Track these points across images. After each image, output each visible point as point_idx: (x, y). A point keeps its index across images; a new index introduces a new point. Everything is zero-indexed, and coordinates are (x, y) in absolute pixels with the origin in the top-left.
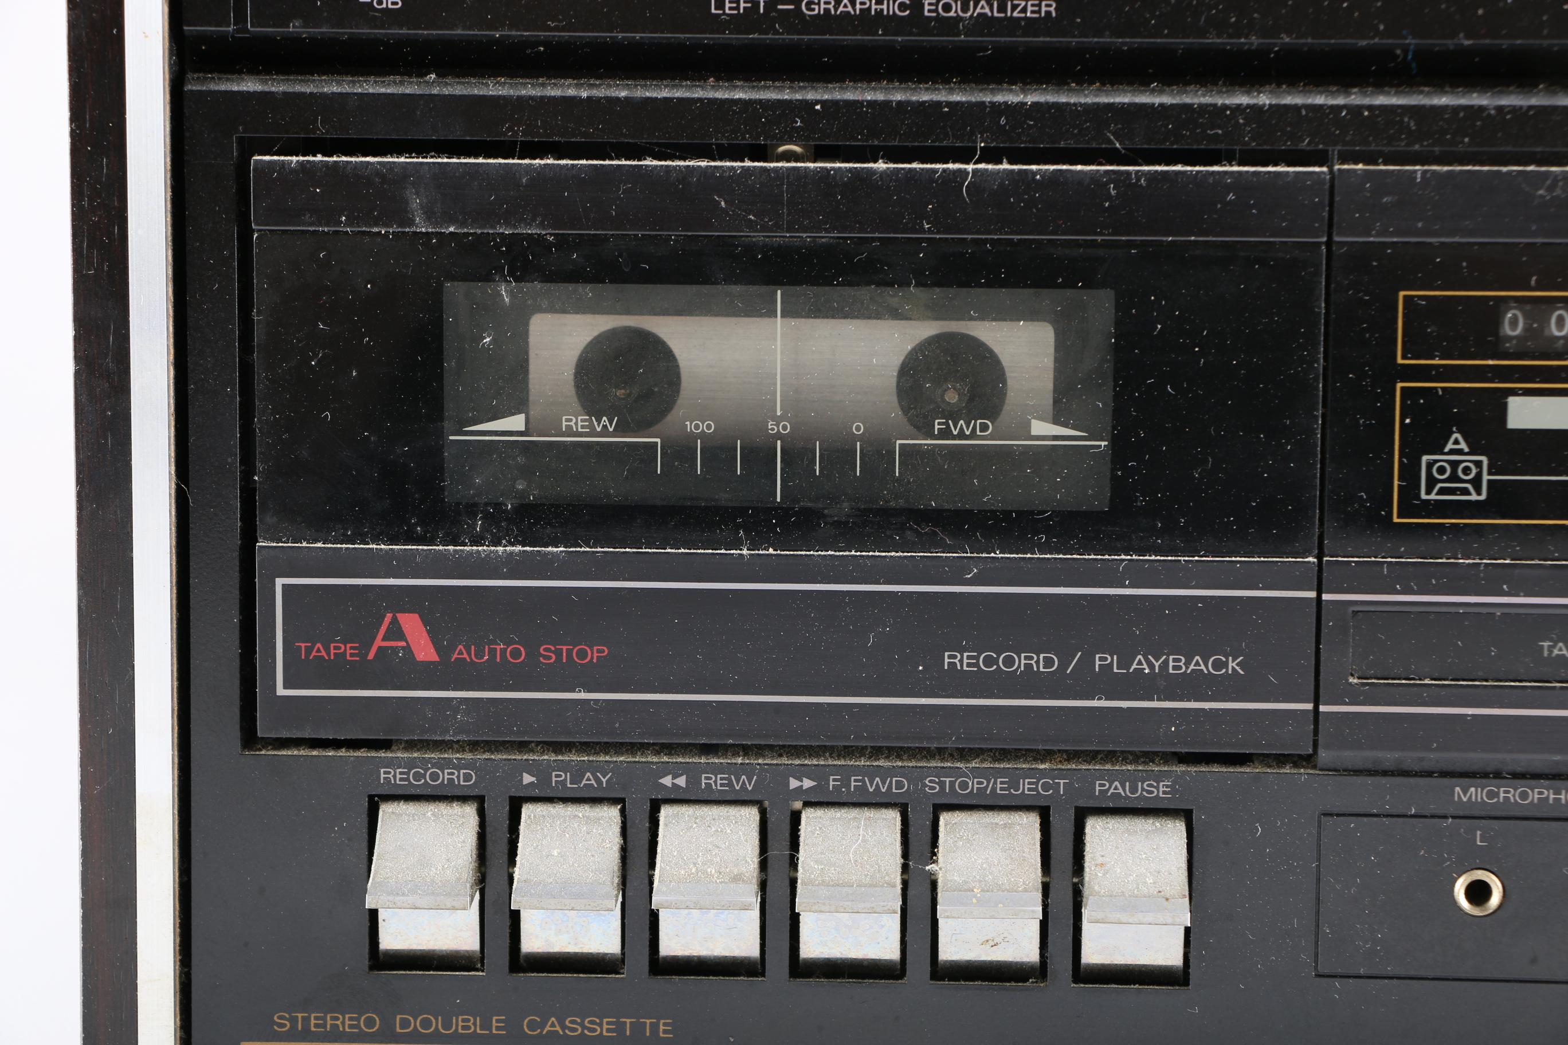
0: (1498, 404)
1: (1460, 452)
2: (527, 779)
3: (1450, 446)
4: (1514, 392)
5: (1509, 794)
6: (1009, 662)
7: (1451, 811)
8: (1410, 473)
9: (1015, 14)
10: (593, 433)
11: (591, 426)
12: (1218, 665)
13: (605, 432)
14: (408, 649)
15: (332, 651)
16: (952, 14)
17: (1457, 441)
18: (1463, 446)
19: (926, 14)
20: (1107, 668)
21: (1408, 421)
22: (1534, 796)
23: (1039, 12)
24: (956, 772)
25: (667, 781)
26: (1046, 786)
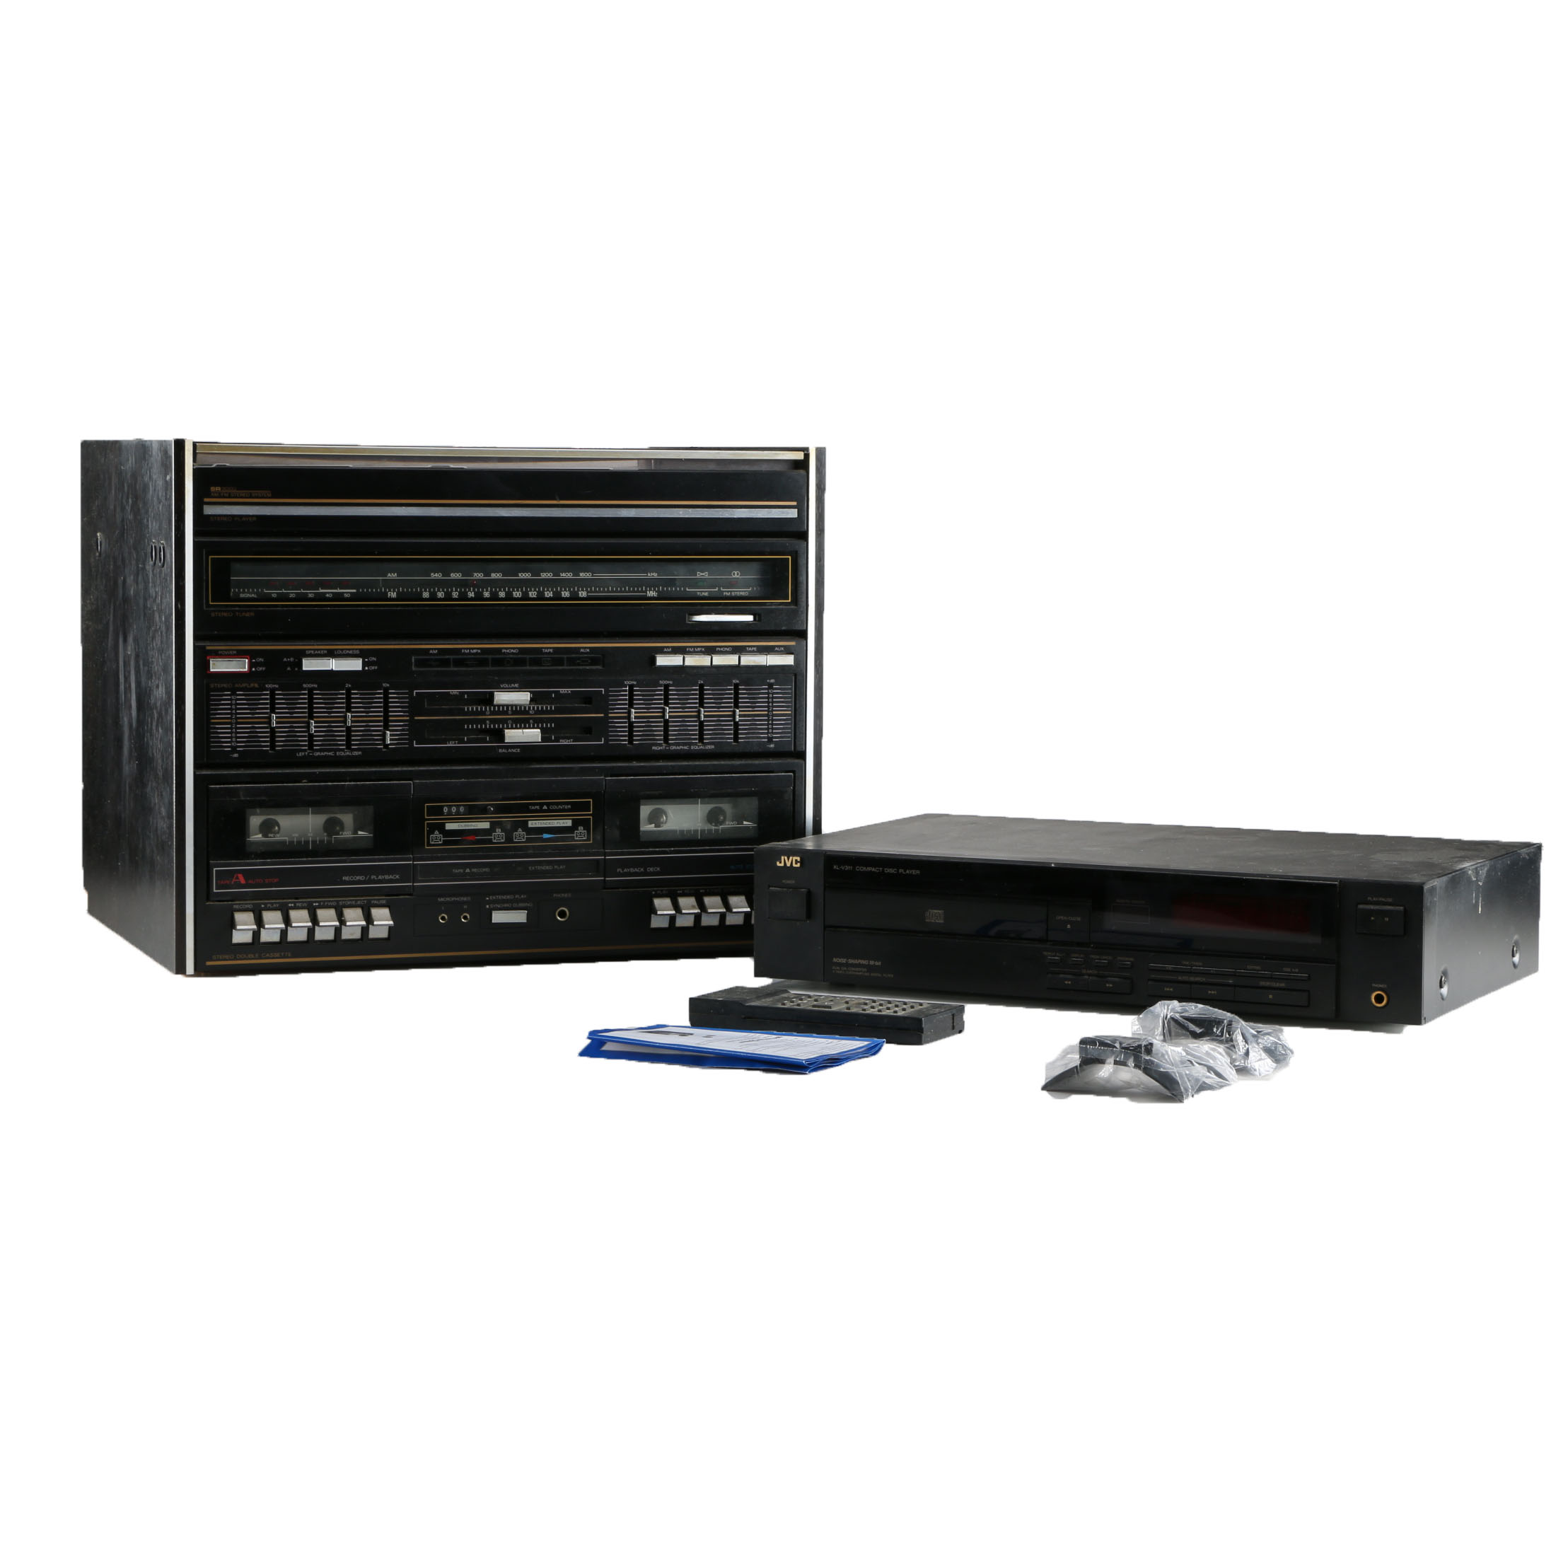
0: (444, 824)
1: (437, 834)
2: (263, 906)
3: (435, 833)
4: (446, 823)
5: (448, 899)
6: (355, 878)
7: (438, 903)
8: (428, 839)
9: (354, 754)
12: (395, 877)
14: (239, 881)
16: (343, 754)
17: (437, 832)
19: (338, 754)
20: (374, 879)
21: (428, 829)
22: (453, 899)
23: (358, 754)
24: (345, 900)
25: (290, 905)
26: (362, 902)
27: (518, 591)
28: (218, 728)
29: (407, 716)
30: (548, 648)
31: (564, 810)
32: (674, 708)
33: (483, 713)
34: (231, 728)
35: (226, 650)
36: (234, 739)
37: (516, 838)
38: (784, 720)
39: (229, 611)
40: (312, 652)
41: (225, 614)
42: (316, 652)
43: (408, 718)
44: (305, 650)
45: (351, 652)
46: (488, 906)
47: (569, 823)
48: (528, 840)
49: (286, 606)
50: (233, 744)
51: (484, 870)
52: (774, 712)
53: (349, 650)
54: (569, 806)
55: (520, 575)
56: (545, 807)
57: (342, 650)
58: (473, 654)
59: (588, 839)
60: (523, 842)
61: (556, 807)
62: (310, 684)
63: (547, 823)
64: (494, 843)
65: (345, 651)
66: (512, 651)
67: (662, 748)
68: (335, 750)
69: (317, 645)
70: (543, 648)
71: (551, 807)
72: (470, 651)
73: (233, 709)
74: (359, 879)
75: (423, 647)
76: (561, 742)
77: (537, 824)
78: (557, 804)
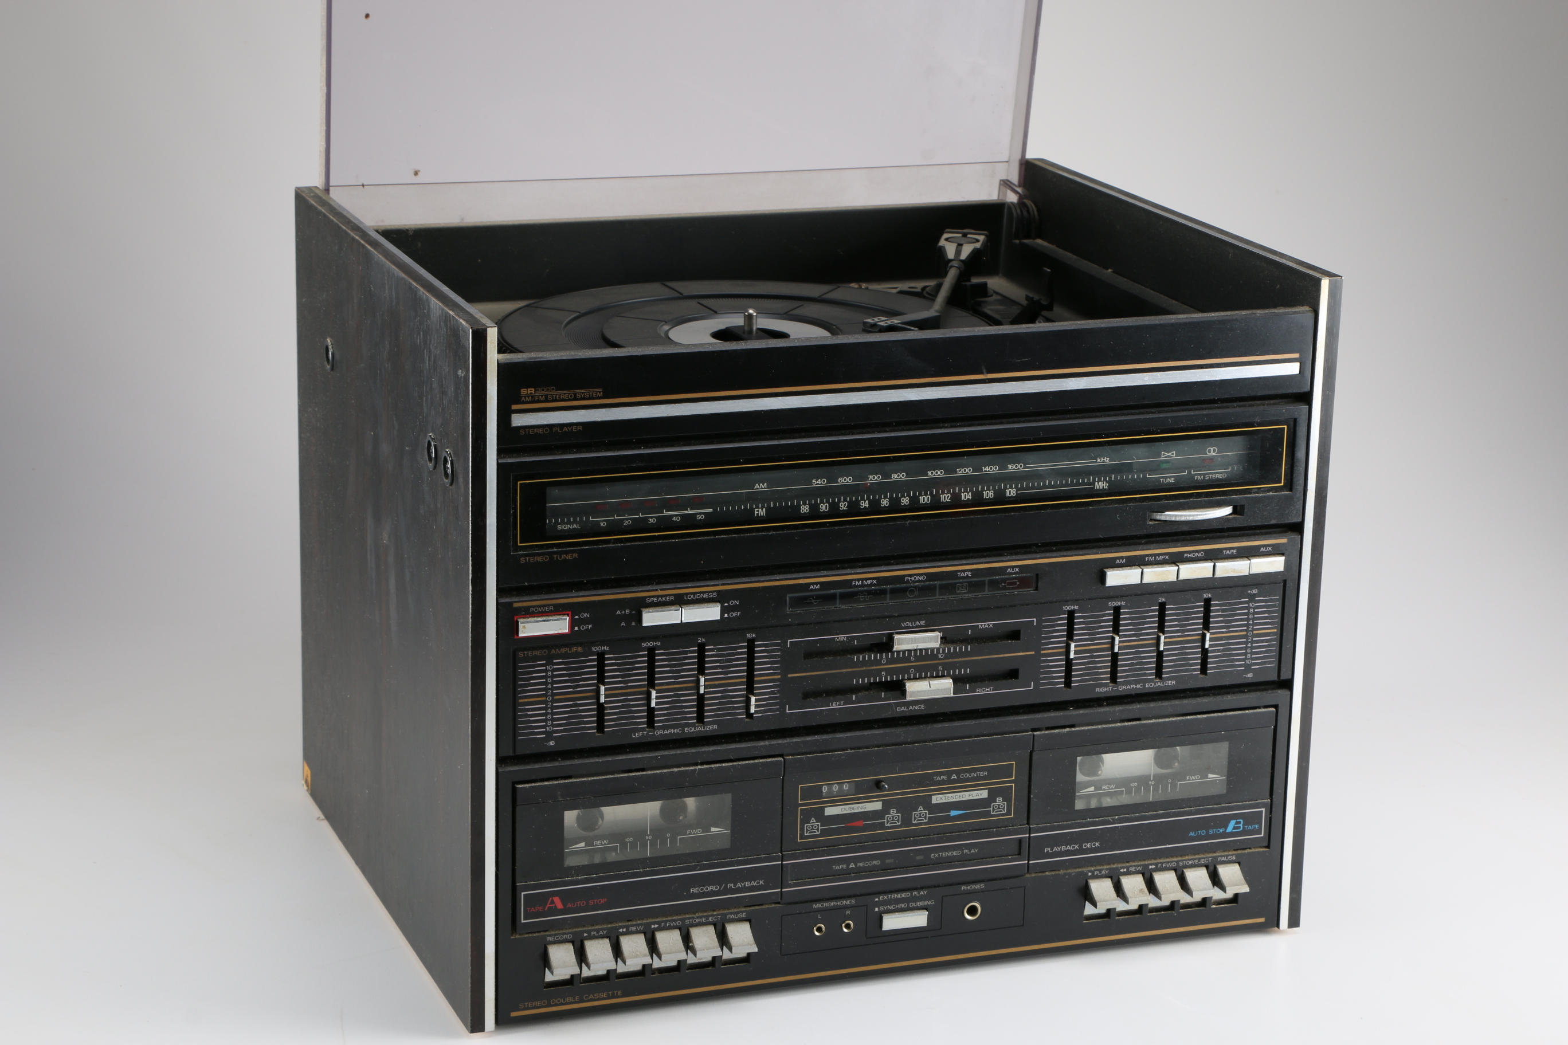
0: (823, 809)
1: (814, 823)
2: (585, 935)
3: (811, 821)
4: (827, 807)
5: (826, 904)
6: (707, 889)
7: (813, 911)
8: (802, 830)
9: (707, 729)
10: (602, 845)
11: (602, 843)
12: (758, 883)
13: (605, 844)
14: (556, 906)
16: (692, 731)
17: (813, 820)
18: (815, 821)
19: (686, 731)
20: (731, 887)
21: (801, 817)
22: (832, 904)
23: (713, 728)
24: (693, 918)
25: (621, 930)
26: (715, 919)
27: (926, 494)
28: (528, 710)
29: (778, 674)
30: (964, 571)
31: (978, 778)
32: (1125, 636)
33: (878, 662)
34: (546, 708)
35: (540, 606)
36: (549, 723)
37: (915, 818)
38: (1267, 641)
39: (543, 554)
40: (655, 600)
41: (539, 559)
42: (660, 599)
43: (779, 677)
44: (645, 598)
45: (706, 596)
46: (877, 909)
47: (984, 794)
48: (931, 820)
49: (620, 541)
50: (548, 729)
51: (873, 863)
52: (1255, 632)
53: (704, 593)
54: (986, 773)
55: (929, 473)
56: (954, 777)
57: (694, 594)
58: (867, 585)
59: (1009, 813)
60: (925, 824)
61: (968, 775)
62: (651, 644)
63: (957, 797)
64: (888, 828)
65: (699, 596)
66: (918, 578)
67: (1108, 689)
68: (683, 726)
69: (661, 590)
70: (959, 571)
71: (962, 776)
72: (862, 582)
73: (549, 683)
74: (712, 889)
75: (801, 581)
76: (978, 692)
77: (943, 798)
78: (970, 771)
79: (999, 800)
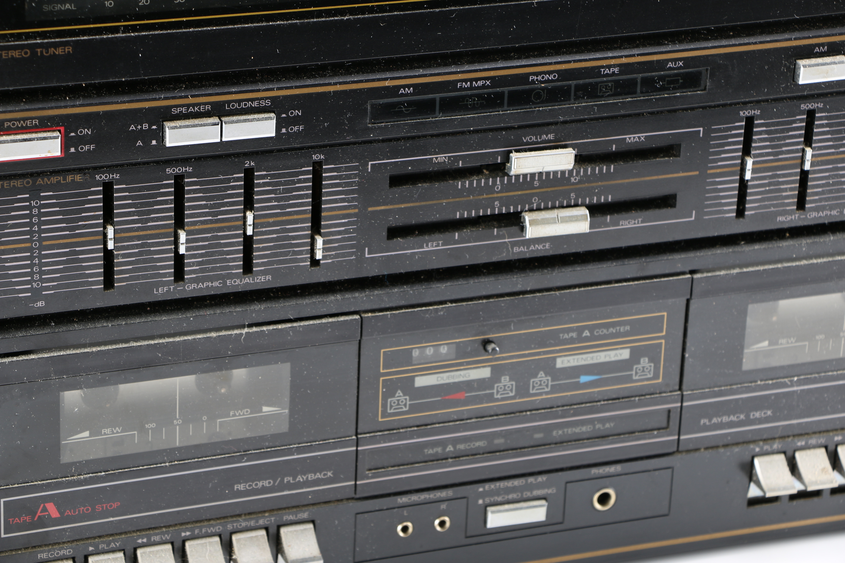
0: (412, 379)
1: (400, 396)
2: (91, 549)
3: (397, 395)
4: (417, 376)
5: (415, 498)
6: (256, 485)
7: (397, 506)
8: (384, 406)
9: (258, 281)
10: (113, 433)
11: (113, 431)
12: (325, 475)
13: (117, 432)
14: (49, 515)
15: (22, 520)
16: (237, 283)
17: (399, 393)
18: (401, 394)
19: (228, 284)
20: (288, 482)
21: (384, 390)
22: (423, 497)
23: (266, 279)
24: (237, 522)
25: (139, 541)
26: (268, 521)
28: (6, 260)
29: (355, 207)
30: (610, 66)
31: (618, 335)
32: (820, 148)
33: (490, 189)
34: (31, 258)
35: (19, 120)
36: (36, 277)
37: (534, 387)
39: (22, 47)
40: (184, 110)
41: (16, 54)
42: (191, 109)
43: (356, 211)
44: (170, 107)
45: (255, 104)
46: (480, 502)
47: (625, 354)
48: (555, 389)
49: (132, 28)
50: (35, 285)
51: (477, 444)
53: (252, 100)
54: (628, 328)
56: (587, 333)
57: (239, 101)
58: (479, 88)
59: (656, 376)
60: (547, 393)
61: (605, 331)
62: (179, 170)
63: (589, 359)
64: (498, 400)
65: (245, 105)
66: (546, 77)
67: (793, 217)
68: (223, 278)
69: (192, 96)
70: (603, 67)
71: (597, 332)
72: (471, 84)
73: (35, 224)
74: (263, 485)
75: (387, 83)
76: (622, 225)
77: (572, 361)
78: (607, 326)
79: (644, 361)
